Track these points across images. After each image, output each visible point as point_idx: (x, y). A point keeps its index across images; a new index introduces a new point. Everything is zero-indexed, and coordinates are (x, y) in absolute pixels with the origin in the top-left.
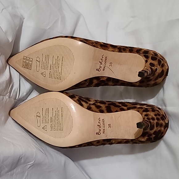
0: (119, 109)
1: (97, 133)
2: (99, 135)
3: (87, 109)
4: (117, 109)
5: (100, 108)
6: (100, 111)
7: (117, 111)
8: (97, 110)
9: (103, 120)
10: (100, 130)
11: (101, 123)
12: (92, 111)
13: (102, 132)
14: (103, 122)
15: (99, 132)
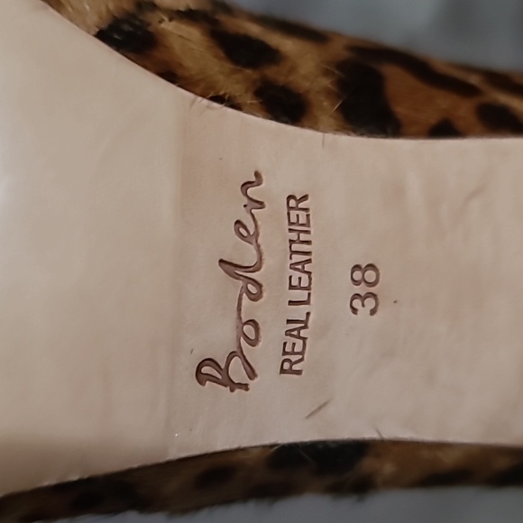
0: (464, 110)
1: (209, 371)
2: (233, 386)
3: (102, 35)
4: (444, 102)
5: (272, 72)
6: (259, 93)
7: (444, 129)
8: (234, 84)
9: (296, 201)
10: (250, 330)
11: (274, 236)
12: (170, 74)
13: (266, 355)
14: (299, 231)
15: (238, 353)
